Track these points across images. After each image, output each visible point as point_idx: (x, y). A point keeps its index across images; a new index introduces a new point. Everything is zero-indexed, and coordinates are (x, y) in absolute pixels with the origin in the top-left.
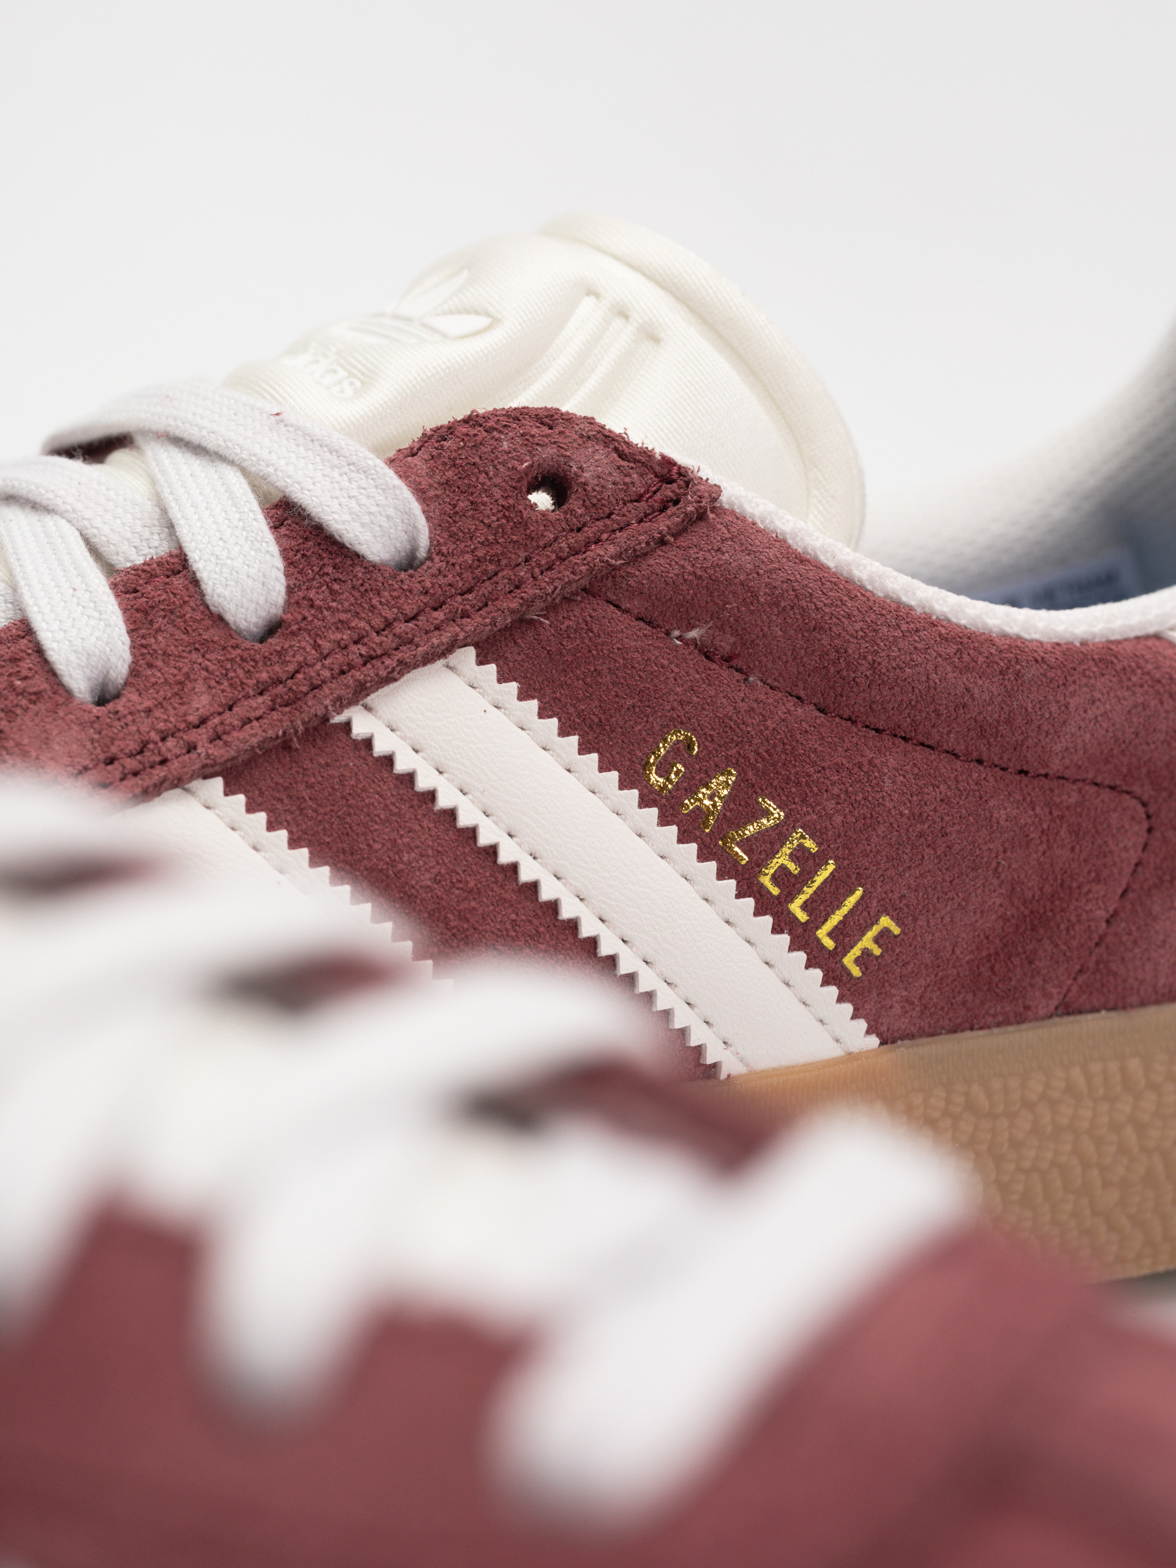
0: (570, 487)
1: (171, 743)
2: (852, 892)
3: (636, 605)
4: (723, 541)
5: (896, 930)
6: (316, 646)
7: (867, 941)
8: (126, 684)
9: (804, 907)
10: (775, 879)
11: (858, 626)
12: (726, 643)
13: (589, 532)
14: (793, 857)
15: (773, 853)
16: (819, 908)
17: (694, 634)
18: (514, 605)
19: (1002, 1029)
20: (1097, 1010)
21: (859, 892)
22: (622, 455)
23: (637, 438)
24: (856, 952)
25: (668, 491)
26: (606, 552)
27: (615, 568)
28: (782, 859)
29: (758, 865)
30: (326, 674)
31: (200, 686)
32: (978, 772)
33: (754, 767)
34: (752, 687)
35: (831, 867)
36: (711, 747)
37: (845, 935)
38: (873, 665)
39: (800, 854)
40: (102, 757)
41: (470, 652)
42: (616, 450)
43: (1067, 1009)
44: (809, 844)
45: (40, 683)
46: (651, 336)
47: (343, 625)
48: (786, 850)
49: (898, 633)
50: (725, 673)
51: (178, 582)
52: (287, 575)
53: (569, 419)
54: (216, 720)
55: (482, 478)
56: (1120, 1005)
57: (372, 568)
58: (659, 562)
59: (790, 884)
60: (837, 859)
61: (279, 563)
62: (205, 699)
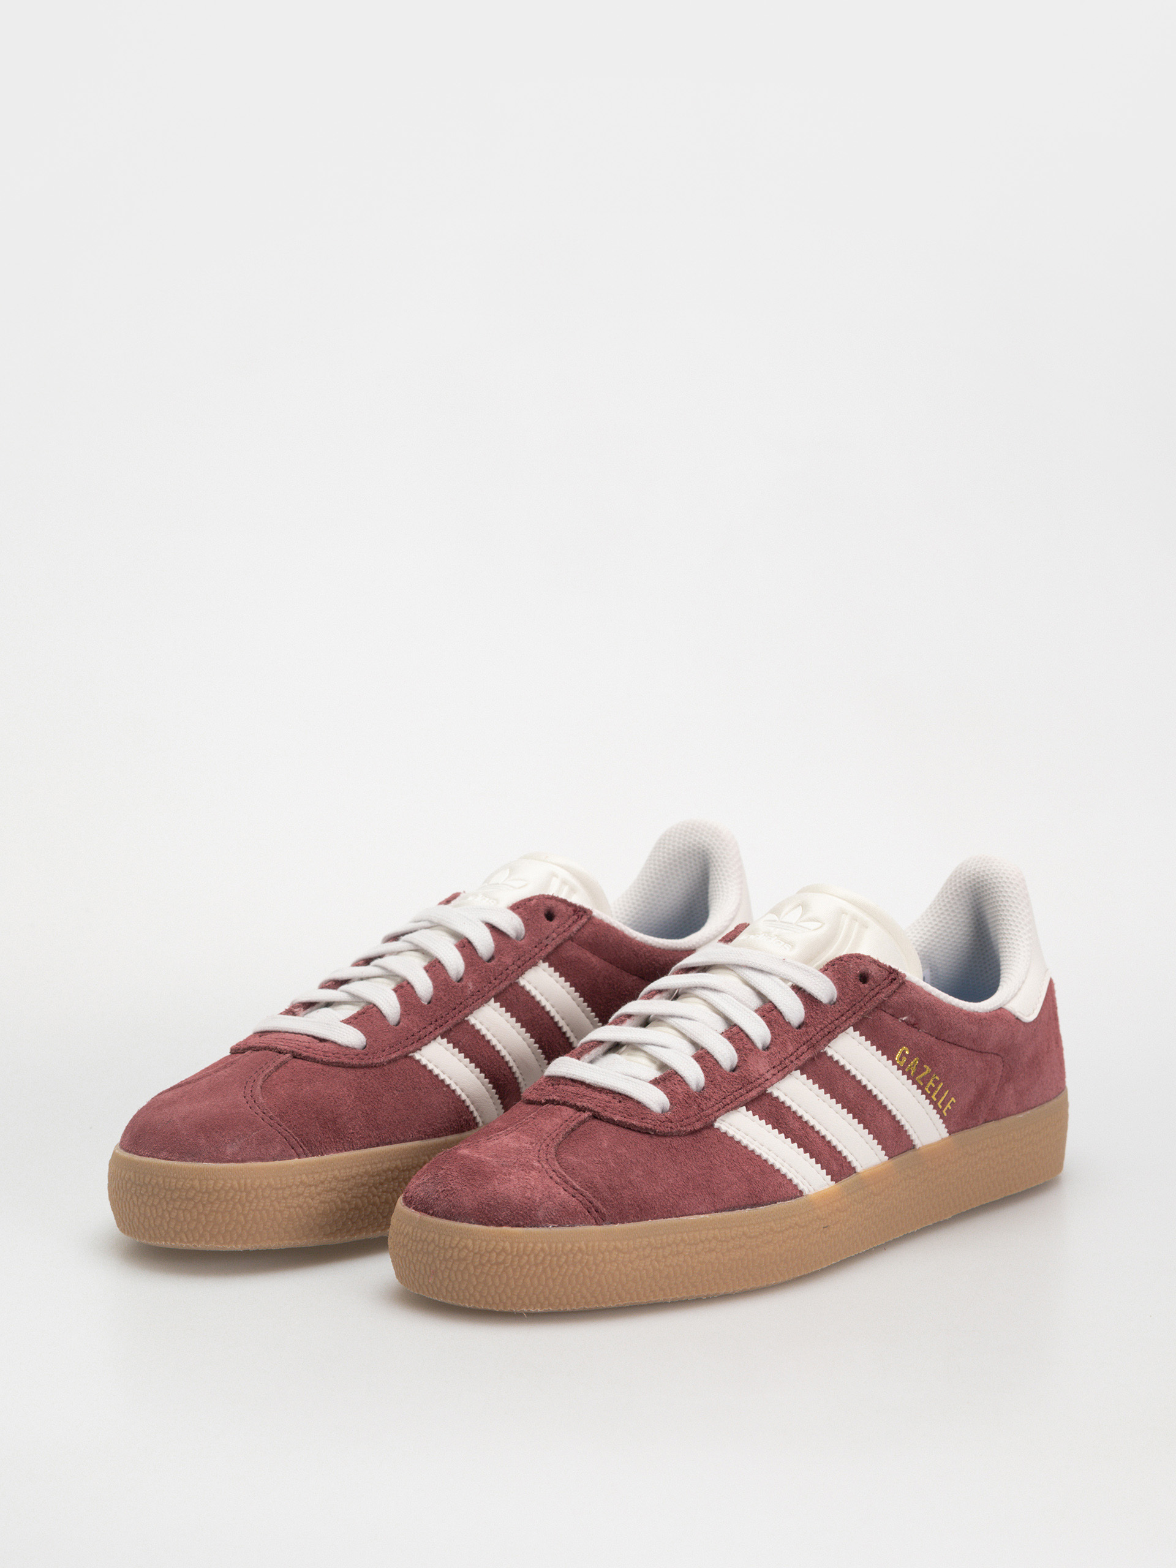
0: (868, 977)
1: (787, 1061)
2: (946, 1091)
3: (890, 1011)
4: (911, 990)
5: (955, 1101)
6: (816, 1030)
7: (948, 1106)
8: (770, 1044)
9: (936, 1096)
10: (929, 1089)
11: (946, 1013)
12: (913, 1021)
13: (876, 990)
14: (933, 1082)
15: (929, 1081)
16: (938, 1097)
17: (904, 1019)
18: (862, 1014)
19: (974, 1128)
20: (991, 1121)
21: (948, 1091)
22: (880, 966)
23: (881, 961)
24: (946, 1109)
25: (893, 976)
26: (882, 996)
27: (884, 1001)
28: (931, 1083)
29: (925, 1085)
30: (820, 1038)
31: (789, 1044)
32: (972, 1053)
33: (923, 1056)
34: (920, 1032)
35: (942, 1084)
36: (912, 1051)
37: (944, 1104)
38: (950, 1024)
39: (935, 1082)
40: (772, 1066)
41: (851, 1028)
42: (878, 965)
43: (986, 1121)
44: (937, 1078)
45: (749, 1046)
46: (865, 926)
47: (821, 1023)
48: (932, 1080)
49: (955, 1014)
50: (913, 1029)
51: (775, 1013)
52: (805, 1009)
53: (864, 956)
54: (796, 1053)
55: (848, 976)
56: (997, 1119)
57: (825, 1005)
58: (895, 998)
59: (932, 1089)
60: (943, 1082)
61: (802, 1006)
62: (791, 1047)
